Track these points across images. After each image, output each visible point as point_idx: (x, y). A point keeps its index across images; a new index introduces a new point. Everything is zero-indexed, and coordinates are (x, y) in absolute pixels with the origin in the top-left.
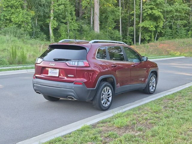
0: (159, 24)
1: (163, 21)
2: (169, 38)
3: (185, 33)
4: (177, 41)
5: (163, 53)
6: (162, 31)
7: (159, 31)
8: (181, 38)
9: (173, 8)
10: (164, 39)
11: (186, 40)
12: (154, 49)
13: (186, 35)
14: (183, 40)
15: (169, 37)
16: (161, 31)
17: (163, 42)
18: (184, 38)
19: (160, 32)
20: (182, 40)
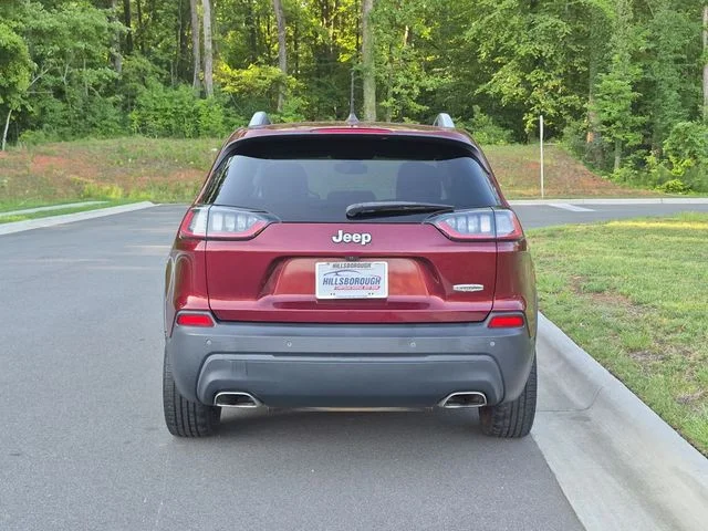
0: (13, 79)
1: (30, 70)
2: (62, 136)
3: (118, 118)
4: (95, 144)
5: (60, 191)
6: (30, 109)
7: (15, 105)
8: (106, 133)
9: (62, 20)
10: (43, 137)
11: (125, 141)
12: (18, 176)
13: (124, 123)
14: (116, 140)
15: (61, 130)
16: (23, 107)
17: (43, 149)
18: (117, 134)
19: (20, 110)
20: (112, 143)
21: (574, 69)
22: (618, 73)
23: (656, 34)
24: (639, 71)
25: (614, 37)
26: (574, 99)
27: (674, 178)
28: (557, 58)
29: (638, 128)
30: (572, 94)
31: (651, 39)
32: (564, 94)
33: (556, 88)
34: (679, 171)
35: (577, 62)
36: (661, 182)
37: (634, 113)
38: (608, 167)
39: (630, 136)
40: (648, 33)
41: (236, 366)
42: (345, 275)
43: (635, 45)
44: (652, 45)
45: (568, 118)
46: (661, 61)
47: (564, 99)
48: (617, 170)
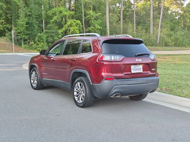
21: (7, 17)
22: (22, 20)
23: (31, 10)
24: (27, 20)
25: (20, 10)
26: (8, 26)
27: (39, 48)
28: (2, 14)
29: (28, 35)
30: (7, 24)
31: (30, 12)
32: (5, 24)
33: (2, 22)
34: (40, 46)
35: (8, 16)
36: (36, 49)
37: (26, 31)
38: (20, 45)
39: (25, 36)
40: (29, 10)
41: (120, 88)
42: (136, 68)
43: (26, 13)
44: (30, 13)
45: (7, 31)
46: (32, 17)
47: (5, 25)
48: (23, 45)
